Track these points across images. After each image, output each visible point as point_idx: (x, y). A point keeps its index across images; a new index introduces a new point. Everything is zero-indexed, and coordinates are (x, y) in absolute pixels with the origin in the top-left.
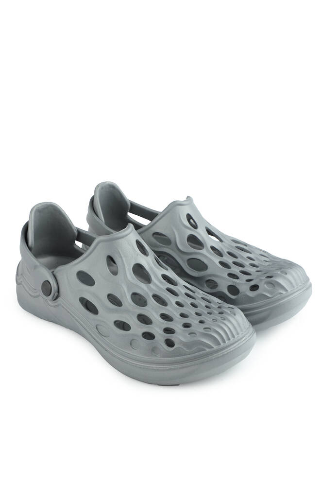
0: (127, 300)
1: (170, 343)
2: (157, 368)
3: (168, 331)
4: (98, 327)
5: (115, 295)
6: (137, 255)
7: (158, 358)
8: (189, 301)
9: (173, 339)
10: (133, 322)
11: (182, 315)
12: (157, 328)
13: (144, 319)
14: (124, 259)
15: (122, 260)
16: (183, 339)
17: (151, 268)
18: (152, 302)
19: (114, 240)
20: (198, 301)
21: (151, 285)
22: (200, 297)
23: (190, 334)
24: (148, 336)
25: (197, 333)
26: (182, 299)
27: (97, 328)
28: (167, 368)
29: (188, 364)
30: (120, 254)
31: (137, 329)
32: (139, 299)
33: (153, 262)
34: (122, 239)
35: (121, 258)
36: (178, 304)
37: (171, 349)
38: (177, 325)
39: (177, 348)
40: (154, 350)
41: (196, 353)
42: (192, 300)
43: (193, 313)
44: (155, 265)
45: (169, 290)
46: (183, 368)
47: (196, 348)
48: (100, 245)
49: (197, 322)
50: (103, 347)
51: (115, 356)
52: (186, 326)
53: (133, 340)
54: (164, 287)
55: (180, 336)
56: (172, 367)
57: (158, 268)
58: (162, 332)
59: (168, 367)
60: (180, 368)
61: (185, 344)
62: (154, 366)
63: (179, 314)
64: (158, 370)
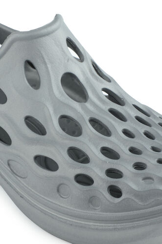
0: (53, 126)
1: (115, 192)
2: (96, 227)
3: (113, 173)
4: (10, 162)
5: (36, 118)
6: (68, 61)
7: (98, 213)
8: (142, 129)
9: (120, 186)
10: (61, 157)
11: (133, 150)
12: (97, 168)
13: (77, 155)
14: (49, 66)
15: (47, 68)
16: (134, 187)
17: (87, 79)
18: (88, 129)
19: (36, 38)
20: (155, 129)
21: (88, 104)
22: (157, 122)
23: (145, 179)
24: (84, 180)
25: (154, 178)
26: (132, 125)
27: (9, 165)
28: (111, 228)
29: (141, 223)
30: (43, 58)
31: (68, 169)
32: (70, 125)
33: (91, 71)
34: (47, 38)
35: (45, 64)
36: (126, 133)
37: (117, 200)
38: (125, 165)
39: (124, 199)
40: (91, 201)
41: (153, 207)
42: (147, 128)
43: (149, 148)
44: (93, 75)
45: (112, 111)
46: (134, 227)
47: (152, 200)
48: (15, 45)
49: (155, 162)
50: (17, 192)
51: (34, 206)
52: (139, 166)
53: (61, 184)
54: (106, 108)
55: (130, 182)
56: (119, 226)
57: (97, 79)
58: (103, 175)
59: (111, 226)
60: (130, 228)
61: (137, 194)
62: (91, 224)
63: (128, 148)
64: (97, 229)
